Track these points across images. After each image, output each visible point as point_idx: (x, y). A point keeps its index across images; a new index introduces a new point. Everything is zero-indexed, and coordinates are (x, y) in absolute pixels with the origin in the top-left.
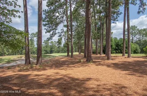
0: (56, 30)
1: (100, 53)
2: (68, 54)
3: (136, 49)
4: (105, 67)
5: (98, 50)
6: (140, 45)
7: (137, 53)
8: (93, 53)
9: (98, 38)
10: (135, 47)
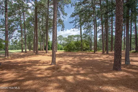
0: (13, 34)
1: (43, 50)
2: (22, 50)
3: (62, 48)
4: (47, 56)
5: (42, 48)
6: (64, 46)
7: (62, 50)
8: (39, 50)
9: (42, 41)
10: (61, 47)
